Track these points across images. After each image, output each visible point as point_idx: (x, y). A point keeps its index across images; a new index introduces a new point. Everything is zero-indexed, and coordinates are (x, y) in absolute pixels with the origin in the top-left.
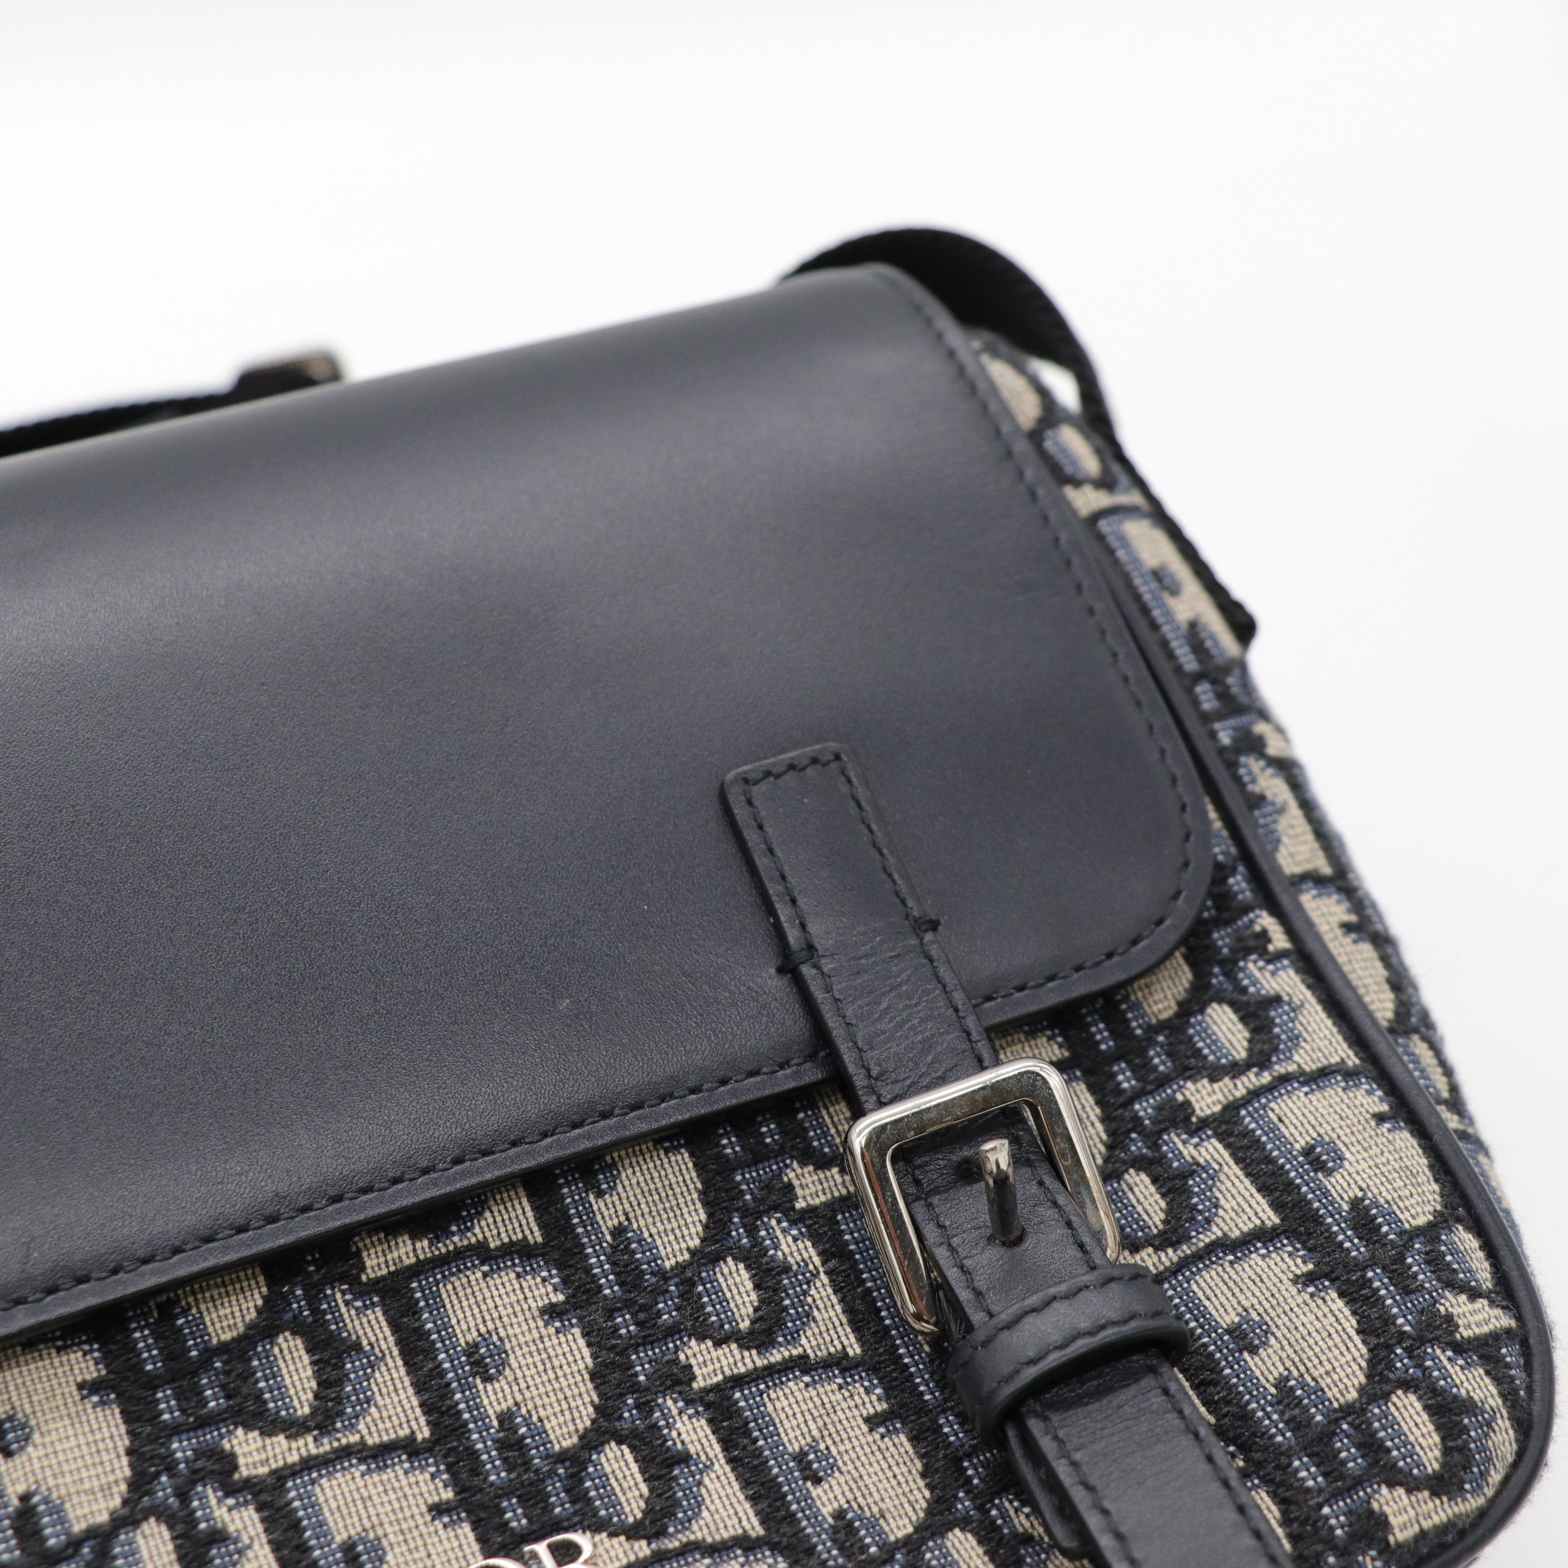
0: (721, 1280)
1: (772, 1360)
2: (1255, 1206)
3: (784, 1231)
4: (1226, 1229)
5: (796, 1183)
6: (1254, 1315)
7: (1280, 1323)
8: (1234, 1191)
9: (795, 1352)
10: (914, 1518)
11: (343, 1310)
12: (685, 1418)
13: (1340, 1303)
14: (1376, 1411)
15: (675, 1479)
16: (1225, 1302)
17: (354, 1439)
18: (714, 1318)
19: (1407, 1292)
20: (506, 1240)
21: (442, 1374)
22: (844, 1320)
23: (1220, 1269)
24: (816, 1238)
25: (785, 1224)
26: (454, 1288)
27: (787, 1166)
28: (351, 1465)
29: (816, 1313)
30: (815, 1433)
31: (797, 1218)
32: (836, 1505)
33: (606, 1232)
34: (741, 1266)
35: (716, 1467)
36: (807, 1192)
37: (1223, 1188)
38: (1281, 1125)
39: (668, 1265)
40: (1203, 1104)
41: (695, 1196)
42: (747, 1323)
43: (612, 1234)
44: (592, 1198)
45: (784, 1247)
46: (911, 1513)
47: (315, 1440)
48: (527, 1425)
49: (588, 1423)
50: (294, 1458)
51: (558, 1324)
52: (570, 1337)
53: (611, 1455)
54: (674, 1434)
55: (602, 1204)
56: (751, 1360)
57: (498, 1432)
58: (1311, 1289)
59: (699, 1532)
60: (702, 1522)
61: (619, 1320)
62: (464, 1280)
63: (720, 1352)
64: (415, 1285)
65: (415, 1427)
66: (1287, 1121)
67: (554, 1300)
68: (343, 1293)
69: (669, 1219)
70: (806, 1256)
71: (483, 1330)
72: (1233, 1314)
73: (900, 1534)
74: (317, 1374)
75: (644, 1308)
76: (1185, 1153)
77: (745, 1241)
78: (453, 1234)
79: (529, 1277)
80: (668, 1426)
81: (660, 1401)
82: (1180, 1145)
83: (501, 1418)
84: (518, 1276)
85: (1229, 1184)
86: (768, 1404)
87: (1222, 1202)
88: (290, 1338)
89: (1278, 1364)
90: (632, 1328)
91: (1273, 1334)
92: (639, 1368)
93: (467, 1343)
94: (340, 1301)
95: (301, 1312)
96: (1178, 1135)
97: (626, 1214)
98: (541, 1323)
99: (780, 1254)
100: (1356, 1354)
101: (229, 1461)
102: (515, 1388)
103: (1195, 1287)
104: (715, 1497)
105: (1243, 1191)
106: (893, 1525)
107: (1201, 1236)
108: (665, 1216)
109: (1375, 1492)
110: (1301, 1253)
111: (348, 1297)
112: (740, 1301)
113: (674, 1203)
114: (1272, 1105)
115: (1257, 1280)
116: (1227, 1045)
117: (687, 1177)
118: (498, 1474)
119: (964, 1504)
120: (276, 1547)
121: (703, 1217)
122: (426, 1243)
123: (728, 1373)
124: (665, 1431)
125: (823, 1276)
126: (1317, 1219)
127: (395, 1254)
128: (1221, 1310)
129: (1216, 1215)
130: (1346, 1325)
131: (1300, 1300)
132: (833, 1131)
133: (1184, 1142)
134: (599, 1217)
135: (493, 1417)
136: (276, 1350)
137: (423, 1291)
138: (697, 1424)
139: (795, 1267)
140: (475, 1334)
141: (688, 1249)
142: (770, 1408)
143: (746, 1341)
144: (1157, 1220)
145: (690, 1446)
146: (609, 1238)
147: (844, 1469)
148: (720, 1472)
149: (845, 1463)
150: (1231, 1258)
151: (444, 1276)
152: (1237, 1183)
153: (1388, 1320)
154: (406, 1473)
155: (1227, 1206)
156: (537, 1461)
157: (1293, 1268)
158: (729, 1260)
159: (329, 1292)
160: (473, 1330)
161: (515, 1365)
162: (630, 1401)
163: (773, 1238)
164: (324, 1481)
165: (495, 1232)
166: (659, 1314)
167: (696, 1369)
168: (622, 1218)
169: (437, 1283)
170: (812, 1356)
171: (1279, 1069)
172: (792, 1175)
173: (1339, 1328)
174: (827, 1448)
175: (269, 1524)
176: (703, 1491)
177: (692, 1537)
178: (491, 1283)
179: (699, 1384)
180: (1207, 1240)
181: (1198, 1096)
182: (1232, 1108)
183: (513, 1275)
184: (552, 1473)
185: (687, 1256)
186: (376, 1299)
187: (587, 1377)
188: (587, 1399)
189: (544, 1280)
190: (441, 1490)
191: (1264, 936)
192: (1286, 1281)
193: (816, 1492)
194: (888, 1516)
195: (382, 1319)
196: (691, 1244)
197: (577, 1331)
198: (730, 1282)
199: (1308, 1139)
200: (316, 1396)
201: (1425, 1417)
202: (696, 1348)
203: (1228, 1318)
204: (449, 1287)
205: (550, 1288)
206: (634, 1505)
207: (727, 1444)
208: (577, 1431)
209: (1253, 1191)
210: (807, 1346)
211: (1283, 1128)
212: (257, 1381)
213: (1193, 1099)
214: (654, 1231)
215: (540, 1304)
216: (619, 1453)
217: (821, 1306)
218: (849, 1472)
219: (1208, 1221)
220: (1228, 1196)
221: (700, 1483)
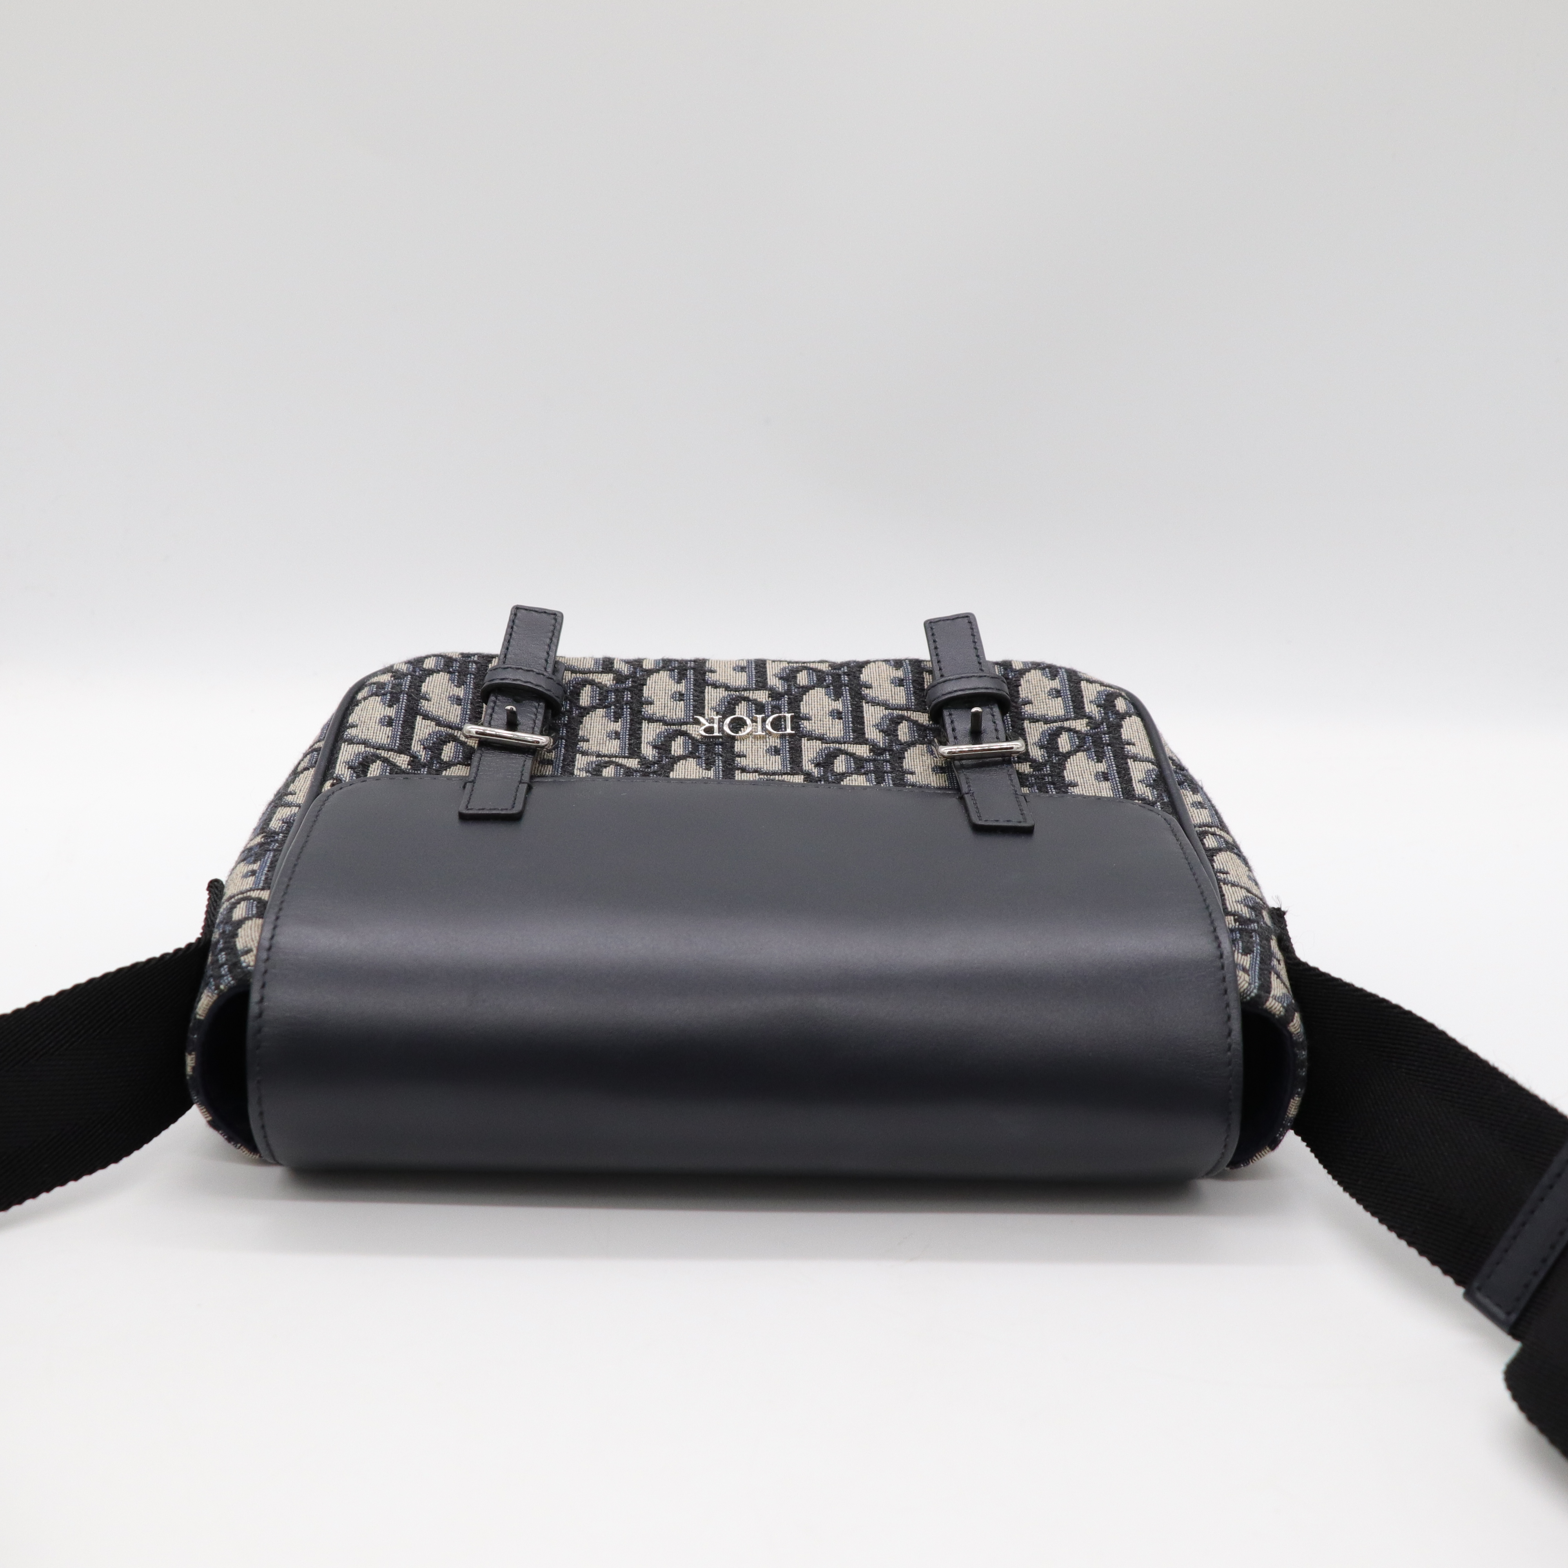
2: (420, 725)
4: (434, 727)
6: (449, 703)
7: (444, 696)
8: (421, 733)
15: (661, 742)
16: (454, 711)
23: (446, 719)
30: (607, 742)
32: (615, 723)
35: (646, 741)
37: (424, 736)
40: (404, 760)
46: (593, 714)
48: (702, 765)
49: (681, 761)
50: (785, 776)
53: (679, 753)
54: (654, 752)
57: (712, 766)
58: (428, 696)
60: (660, 730)
63: (625, 764)
66: (386, 737)
72: (455, 707)
73: (601, 710)
76: (424, 753)
80: (655, 755)
81: (653, 759)
82: (423, 756)
85: (421, 735)
87: (427, 734)
91: (449, 696)
92: (656, 768)
96: (421, 759)
103: (458, 721)
104: (652, 735)
105: (419, 731)
106: (601, 713)
107: (443, 731)
110: (420, 705)
114: (385, 744)
115: (439, 708)
116: (380, 768)
118: (719, 759)
119: (575, 712)
123: (626, 759)
124: (657, 753)
126: (406, 710)
128: (457, 710)
129: (433, 732)
131: (434, 696)
133: (421, 756)
138: (645, 752)
142: (618, 750)
143: (615, 763)
144: (451, 744)
145: (651, 747)
149: (604, 733)
150: (441, 719)
152: (418, 734)
154: (748, 766)
155: (427, 731)
156: (704, 757)
157: (427, 703)
162: (664, 762)
164: (777, 769)
167: (636, 763)
170: (595, 757)
171: (373, 751)
174: (607, 737)
176: (654, 737)
177: (666, 727)
179: (637, 758)
180: (442, 728)
181: (403, 763)
184: (700, 753)
188: (678, 766)
190: (739, 759)
192: (432, 702)
193: (619, 730)
194: (601, 716)
199: (386, 728)
202: (633, 766)
203: (457, 708)
206: (679, 740)
207: (638, 746)
208: (686, 761)
209: (416, 728)
211: (390, 736)
213: (407, 763)
216: (676, 753)
217: (582, 764)
218: (605, 728)
219: (437, 732)
220: (424, 733)
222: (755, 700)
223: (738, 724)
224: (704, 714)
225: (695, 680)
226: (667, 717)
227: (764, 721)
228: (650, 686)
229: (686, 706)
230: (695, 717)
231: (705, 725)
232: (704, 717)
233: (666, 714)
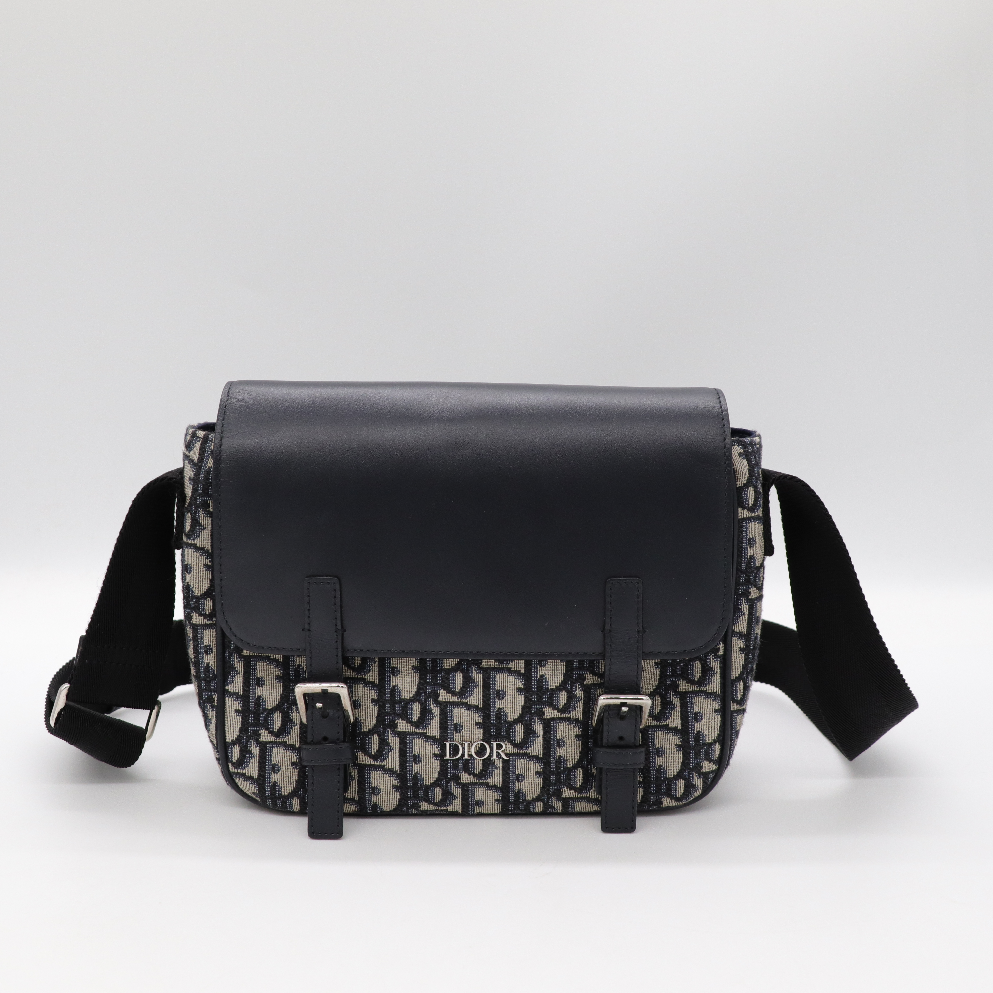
0: (560, 695)
1: (563, 716)
2: (678, 722)
3: (579, 688)
4: (669, 723)
5: (587, 678)
6: (663, 748)
7: (667, 753)
8: (676, 715)
9: (568, 716)
10: (574, 763)
11: (474, 671)
12: (538, 724)
13: (681, 755)
14: (674, 782)
15: (530, 737)
16: (659, 742)
17: (466, 701)
18: (555, 704)
19: (696, 758)
20: (515, 669)
21: (490, 694)
22: (582, 712)
23: (663, 733)
24: (585, 692)
25: (580, 687)
26: (500, 676)
27: (586, 673)
28: (463, 707)
29: (577, 708)
30: (564, 736)
31: (583, 685)
32: (560, 754)
33: (539, 675)
34: (566, 694)
35: (540, 738)
36: (588, 681)
37: (674, 712)
38: (694, 704)
39: (550, 688)
40: (682, 688)
41: (563, 674)
42: (561, 707)
43: (540, 676)
44: (539, 666)
45: (577, 692)
46: (574, 762)
47: (457, 698)
48: (504, 713)
49: (517, 718)
50: (451, 700)
51: (519, 693)
52: (521, 697)
53: (519, 726)
54: (535, 726)
55: (540, 669)
56: (558, 715)
57: (497, 712)
58: (678, 749)
59: (529, 751)
60: (531, 749)
61: (534, 697)
62: (503, 675)
63: (553, 711)
64: (491, 672)
65: (479, 704)
66: (696, 704)
67: (521, 687)
68: (475, 667)
69: (554, 678)
70: (581, 695)
71: (502, 688)
72: (659, 745)
73: (569, 766)
74: (463, 684)
75: (540, 696)
76: (671, 698)
77: (569, 688)
78: (504, 664)
79: (517, 680)
80: (534, 724)
81: (535, 718)
82: (671, 696)
83: (499, 708)
84: (515, 678)
85: (676, 712)
86: (557, 726)
87: (672, 716)
88: (460, 673)
89: (662, 762)
90: (536, 700)
91: (665, 755)
92: (533, 709)
93: (498, 689)
94: (474, 669)
95: (465, 668)
96: (672, 693)
97: (545, 673)
98: (516, 691)
99: (575, 693)
100: (678, 768)
101: (438, 696)
102: (504, 704)
103: (655, 734)
104: (536, 744)
105: (678, 716)
106: (569, 764)
107: (663, 722)
108: (554, 676)
109: (664, 797)
110: (681, 739)
111: (476, 669)
112: (562, 701)
113: (557, 674)
114: (695, 697)
115: (669, 740)
116: (695, 675)
117: (563, 669)
118: (493, 721)
119: (584, 763)
120: (441, 720)
121: (562, 679)
122: (497, 663)
123: (552, 717)
124: (533, 725)
125: (582, 701)
126: (688, 733)
127: (490, 664)
128: (658, 743)
129: (669, 718)
130: (680, 761)
131: (674, 750)
132: (601, 668)
133: (673, 695)
134: (539, 671)
135: (497, 708)
136: (456, 674)
137: (493, 674)
138: (540, 726)
139: (577, 697)
140: (500, 688)
141: (556, 686)
142: (557, 727)
143: (559, 710)
144: (657, 712)
145: (537, 731)
146: (539, 677)
147: (566, 746)
148: (540, 739)
149: (566, 745)
150: (666, 731)
151: (499, 672)
152: (678, 713)
153: (689, 764)
154: (474, 713)
155: (672, 718)
156: (503, 721)
157: (677, 742)
158: (564, 691)
159: (472, 666)
160: (500, 687)
161: (506, 699)
162: (528, 716)
163: (576, 689)
164: (456, 708)
165: (514, 667)
166: (543, 698)
167: (546, 714)
168: (544, 674)
169: (497, 673)
170: (571, 718)
171: (702, 688)
172: (587, 676)
173: (678, 761)
174: (565, 740)
175: (441, 714)
176: (535, 742)
177: (527, 752)
178: (508, 678)
179: (545, 717)
180: (664, 724)
181: (682, 685)
182: (687, 693)
183: (514, 678)
184: (505, 726)
185: (555, 687)
186: (482, 672)
187: (521, 707)
188: (519, 712)
189: (520, 681)
190: (480, 720)
191: (718, 650)
192: (674, 744)
193: (558, 749)
194: (569, 761)
195: (481, 677)
196: (557, 685)
197: (523, 696)
198: (562, 696)
199: (698, 711)
200: (461, 688)
201: (683, 786)
202: (548, 709)
203: (658, 746)
204: (499, 675)
205: (521, 684)
206: (519, 739)
207: (544, 733)
208: (514, 718)
209: (680, 717)
210: (571, 715)
211: (694, 705)
212: (450, 680)
213: (680, 685)
214: (550, 679)
215: (517, 687)
216: (521, 726)
217: (579, 707)
218: (566, 747)
219: (667, 719)
220: (674, 715)
221: (535, 740)
222: (469, 774)
223: (481, 751)
224: (503, 762)
225: (509, 792)
226: (527, 761)
227: (463, 755)
228: (538, 786)
229: (515, 770)
230: (508, 759)
231: (502, 751)
232: (503, 759)
233: (528, 763)
